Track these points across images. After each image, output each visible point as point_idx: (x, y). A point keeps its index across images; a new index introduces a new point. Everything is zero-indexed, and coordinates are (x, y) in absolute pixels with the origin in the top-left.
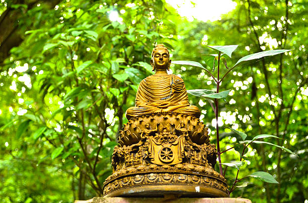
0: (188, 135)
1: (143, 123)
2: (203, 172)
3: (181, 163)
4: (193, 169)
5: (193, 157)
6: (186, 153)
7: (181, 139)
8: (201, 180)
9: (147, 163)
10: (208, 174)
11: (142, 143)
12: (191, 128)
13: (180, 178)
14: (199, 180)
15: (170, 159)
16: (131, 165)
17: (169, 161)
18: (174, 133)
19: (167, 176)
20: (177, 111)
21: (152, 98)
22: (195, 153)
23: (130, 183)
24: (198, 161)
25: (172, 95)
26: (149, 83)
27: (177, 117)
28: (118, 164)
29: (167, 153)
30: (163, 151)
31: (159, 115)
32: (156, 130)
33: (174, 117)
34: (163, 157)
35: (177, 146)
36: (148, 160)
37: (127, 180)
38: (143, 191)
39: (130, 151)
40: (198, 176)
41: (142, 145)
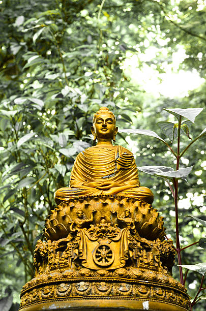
0: (134, 227)
1: (74, 209)
2: (155, 280)
3: (123, 267)
4: (140, 276)
5: (141, 258)
6: (130, 252)
7: (124, 233)
8: (152, 292)
9: (77, 266)
10: (161, 282)
11: (71, 238)
12: (139, 218)
13: (121, 289)
14: (149, 292)
15: (108, 262)
16: (55, 269)
17: (107, 264)
18: (115, 225)
19: (103, 286)
20: (122, 194)
21: (91, 176)
22: (144, 252)
23: (53, 294)
24: (148, 264)
25: (117, 172)
26: (88, 157)
27: (121, 203)
28: (41, 265)
29: (104, 252)
30: (99, 250)
31: (96, 199)
32: (91, 219)
33: (117, 202)
34: (98, 259)
35: (119, 242)
36: (79, 262)
37: (48, 290)
38: (69, 307)
39: (55, 248)
40: (147, 286)
41: (72, 240)
